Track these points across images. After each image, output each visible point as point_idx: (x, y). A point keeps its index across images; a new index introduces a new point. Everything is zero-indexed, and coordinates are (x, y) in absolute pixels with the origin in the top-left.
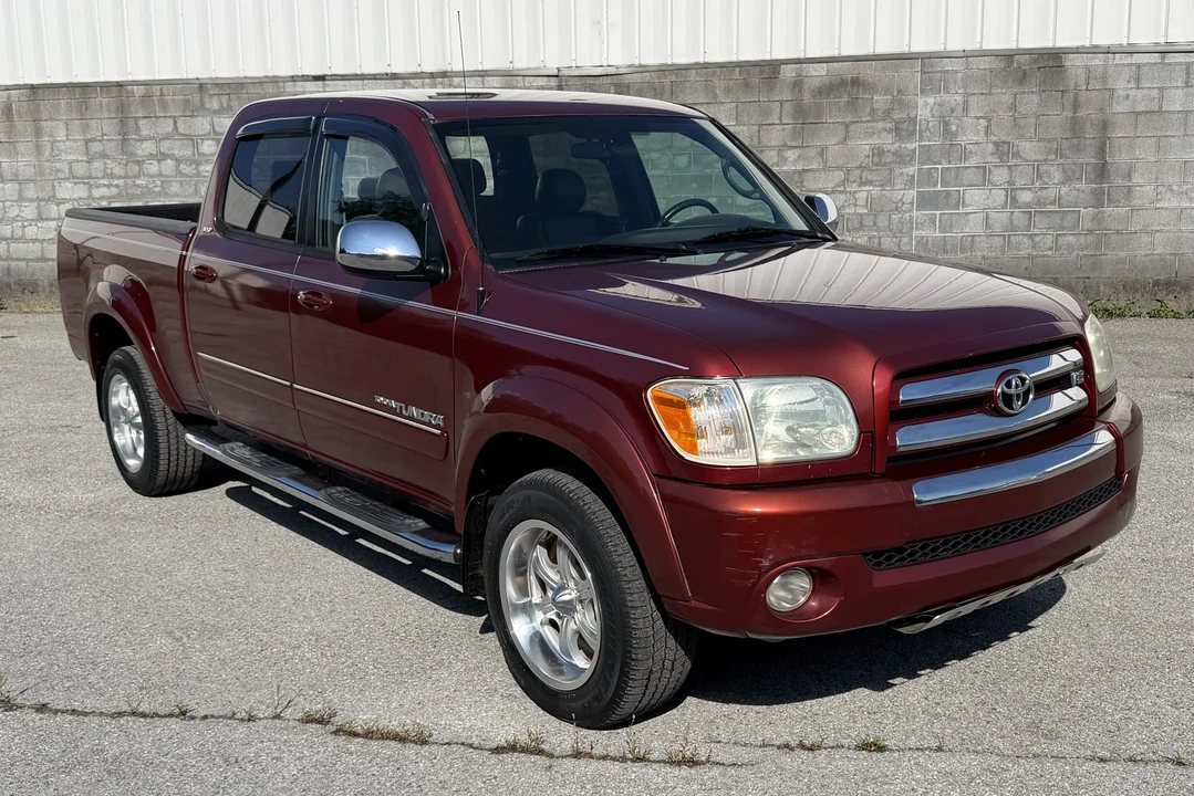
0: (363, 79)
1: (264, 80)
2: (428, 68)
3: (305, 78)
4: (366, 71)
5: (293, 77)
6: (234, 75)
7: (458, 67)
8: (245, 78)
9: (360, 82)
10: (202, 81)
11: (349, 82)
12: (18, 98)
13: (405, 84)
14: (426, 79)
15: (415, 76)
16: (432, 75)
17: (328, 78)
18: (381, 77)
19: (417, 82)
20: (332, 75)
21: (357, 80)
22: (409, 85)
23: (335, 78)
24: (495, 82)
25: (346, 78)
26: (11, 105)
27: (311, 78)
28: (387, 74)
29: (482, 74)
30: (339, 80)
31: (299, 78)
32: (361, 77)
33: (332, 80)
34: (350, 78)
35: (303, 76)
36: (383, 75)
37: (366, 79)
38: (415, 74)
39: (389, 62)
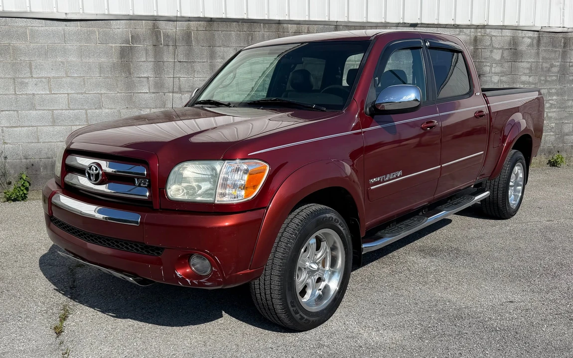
1: (379, 25)
2: (476, 22)
3: (404, 25)
4: (440, 23)
5: (398, 23)
6: (361, 21)
7: (490, 24)
8: (368, 23)
9: (436, 29)
10: (338, 24)
11: (430, 28)
12: (197, 28)
13: (460, 31)
14: (472, 30)
15: (469, 27)
16: (477, 27)
17: (419, 25)
18: (450, 26)
19: (467, 31)
20: (422, 24)
21: (435, 27)
22: (463, 32)
23: (423, 25)
24: (508, 33)
25: (430, 26)
26: (190, 32)
27: (409, 25)
28: (454, 25)
29: (503, 28)
30: (424, 27)
31: (401, 25)
32: (438, 26)
33: (420, 27)
34: (432, 26)
35: (405, 23)
36: (452, 25)
37: (440, 27)
38: (469, 25)
39: (453, 18)
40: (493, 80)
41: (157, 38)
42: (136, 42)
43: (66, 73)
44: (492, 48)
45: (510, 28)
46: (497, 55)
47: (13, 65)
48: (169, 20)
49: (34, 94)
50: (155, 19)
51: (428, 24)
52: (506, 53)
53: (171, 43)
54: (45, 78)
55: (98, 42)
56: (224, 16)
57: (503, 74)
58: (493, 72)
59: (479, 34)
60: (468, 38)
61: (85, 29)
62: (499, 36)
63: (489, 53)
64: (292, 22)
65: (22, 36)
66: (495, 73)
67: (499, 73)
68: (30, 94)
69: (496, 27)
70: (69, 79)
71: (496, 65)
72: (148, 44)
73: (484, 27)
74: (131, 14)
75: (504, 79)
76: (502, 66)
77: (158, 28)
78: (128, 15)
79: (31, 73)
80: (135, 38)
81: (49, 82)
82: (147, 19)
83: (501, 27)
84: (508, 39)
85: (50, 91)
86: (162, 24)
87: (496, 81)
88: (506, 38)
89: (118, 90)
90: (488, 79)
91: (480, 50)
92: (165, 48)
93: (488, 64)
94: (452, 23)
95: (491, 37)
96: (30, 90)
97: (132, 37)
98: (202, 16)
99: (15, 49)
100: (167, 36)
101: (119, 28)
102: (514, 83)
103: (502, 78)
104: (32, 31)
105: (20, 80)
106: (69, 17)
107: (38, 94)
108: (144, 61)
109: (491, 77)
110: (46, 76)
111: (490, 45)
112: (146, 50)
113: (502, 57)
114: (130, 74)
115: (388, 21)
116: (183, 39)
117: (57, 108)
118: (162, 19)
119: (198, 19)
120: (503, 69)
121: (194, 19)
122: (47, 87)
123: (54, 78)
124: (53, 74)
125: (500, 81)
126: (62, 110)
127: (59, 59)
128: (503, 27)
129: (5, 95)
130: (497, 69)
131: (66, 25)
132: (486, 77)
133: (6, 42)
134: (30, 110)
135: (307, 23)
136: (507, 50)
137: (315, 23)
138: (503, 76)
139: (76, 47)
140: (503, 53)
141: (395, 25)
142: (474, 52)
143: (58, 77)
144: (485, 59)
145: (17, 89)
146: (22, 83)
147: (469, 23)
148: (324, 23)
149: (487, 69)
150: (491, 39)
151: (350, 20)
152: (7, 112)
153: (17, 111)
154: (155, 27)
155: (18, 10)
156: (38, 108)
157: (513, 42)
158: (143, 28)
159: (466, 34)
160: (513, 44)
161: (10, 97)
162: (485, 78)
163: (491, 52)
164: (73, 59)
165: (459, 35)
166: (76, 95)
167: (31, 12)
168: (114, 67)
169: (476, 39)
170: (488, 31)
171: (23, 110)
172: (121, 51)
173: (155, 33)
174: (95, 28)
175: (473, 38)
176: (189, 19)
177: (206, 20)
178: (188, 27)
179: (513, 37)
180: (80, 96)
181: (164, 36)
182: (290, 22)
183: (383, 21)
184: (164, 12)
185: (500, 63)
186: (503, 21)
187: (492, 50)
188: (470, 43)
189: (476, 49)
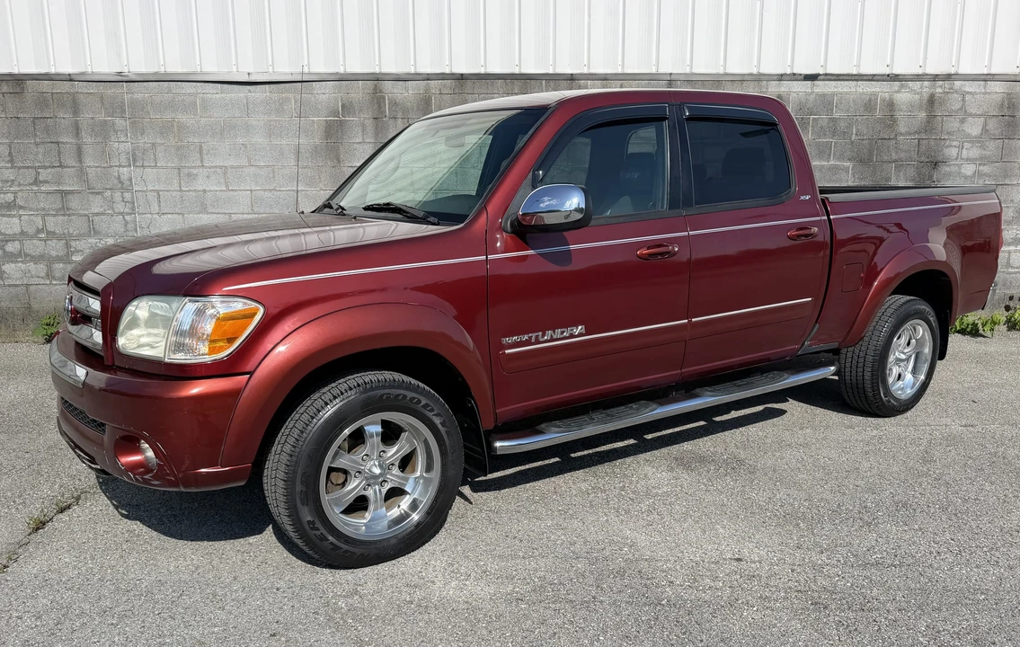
0: (857, 80)
1: (746, 78)
3: (794, 77)
4: (863, 71)
5: (782, 75)
6: (714, 71)
7: (961, 71)
8: (726, 74)
9: (854, 83)
10: (673, 77)
11: (842, 82)
12: (440, 90)
13: (902, 86)
14: (926, 83)
15: (918, 78)
16: (935, 78)
17: (822, 77)
18: (880, 78)
19: (916, 85)
20: (826, 75)
21: (851, 80)
22: (907, 87)
23: (829, 77)
24: (997, 87)
25: (841, 78)
26: (430, 97)
27: (802, 77)
28: (888, 75)
29: (987, 78)
30: (831, 80)
31: (788, 78)
32: (856, 78)
33: (824, 80)
34: (845, 78)
35: (794, 74)
36: (884, 75)
37: (862, 80)
38: (918, 75)
39: (888, 63)
40: (963, 171)
41: (380, 107)
42: (349, 113)
43: (249, 161)
44: (964, 115)
45: (1004, 78)
46: (974, 127)
47: (178, 149)
48: (398, 78)
49: (205, 191)
50: (377, 78)
51: (838, 75)
52: (992, 124)
53: (400, 115)
54: (221, 167)
55: (294, 115)
56: (482, 71)
57: (983, 160)
58: (963, 157)
59: (939, 90)
60: (917, 97)
61: (275, 96)
62: (981, 93)
63: (956, 124)
64: (594, 77)
65: (190, 107)
66: (967, 159)
67: (976, 159)
68: (199, 191)
69: (975, 77)
70: (252, 169)
71: (970, 145)
72: (366, 116)
73: (948, 77)
74: (342, 71)
75: (985, 169)
76: (983, 147)
77: (381, 92)
78: (337, 73)
79: (202, 161)
80: (347, 108)
81: (225, 173)
82: (365, 78)
83: (984, 77)
84: (999, 98)
85: (227, 186)
86: (387, 86)
87: (969, 173)
88: (994, 96)
89: (321, 186)
90: (953, 169)
91: (939, 118)
92: (391, 122)
93: (955, 143)
94: (887, 71)
95: (964, 94)
96: (200, 185)
97: (343, 106)
98: (447, 71)
99: (182, 127)
100: (394, 104)
101: (325, 93)
102: (1005, 176)
103: (981, 168)
104: (203, 100)
105: (186, 171)
106: (253, 79)
107: (210, 191)
108: (360, 143)
109: (960, 166)
110: (221, 164)
111: (961, 109)
112: (363, 126)
113: (985, 130)
114: (339, 162)
115: (762, 71)
116: (418, 108)
117: (237, 211)
118: (387, 78)
119: (440, 76)
120: (984, 152)
121: (436, 77)
122: (222, 180)
123: (232, 167)
124: (231, 162)
125: (978, 174)
126: (243, 214)
127: (240, 140)
128: (989, 77)
129: (168, 191)
130: (972, 152)
131: (250, 91)
132: (949, 165)
133: (168, 116)
134: (200, 213)
135: (618, 77)
136: (994, 119)
137: (633, 77)
138: (984, 165)
139: (262, 123)
140: (985, 124)
141: (775, 78)
142: (928, 122)
143: (239, 167)
144: (948, 133)
145: (182, 181)
146: (189, 175)
147: (920, 71)
148: (647, 77)
149: (954, 152)
150: (963, 100)
151: (695, 71)
152: (169, 216)
153: (183, 215)
154: (376, 90)
155: (185, 70)
156: (210, 210)
157: (1009, 104)
158: (359, 92)
159: (913, 91)
160: (1009, 107)
161: (174, 194)
162: (947, 169)
163: (963, 121)
164: (259, 139)
165: (898, 92)
166: (262, 193)
167: (202, 73)
168: (315, 151)
169: (932, 101)
170: (958, 83)
171: (189, 213)
172: (326, 127)
173: (377, 98)
174: (291, 94)
175: (926, 97)
176: (428, 77)
177: (455, 77)
178: (427, 90)
179: (1008, 94)
180: (268, 194)
181: (389, 104)
182: (591, 77)
183: (755, 72)
184: (390, 67)
185: (978, 141)
186: (990, 66)
187: (964, 119)
188: (920, 108)
189: (931, 118)
